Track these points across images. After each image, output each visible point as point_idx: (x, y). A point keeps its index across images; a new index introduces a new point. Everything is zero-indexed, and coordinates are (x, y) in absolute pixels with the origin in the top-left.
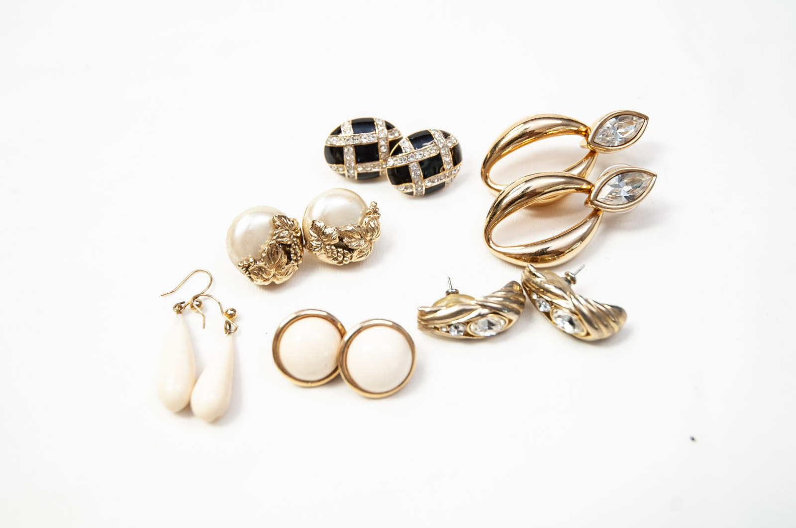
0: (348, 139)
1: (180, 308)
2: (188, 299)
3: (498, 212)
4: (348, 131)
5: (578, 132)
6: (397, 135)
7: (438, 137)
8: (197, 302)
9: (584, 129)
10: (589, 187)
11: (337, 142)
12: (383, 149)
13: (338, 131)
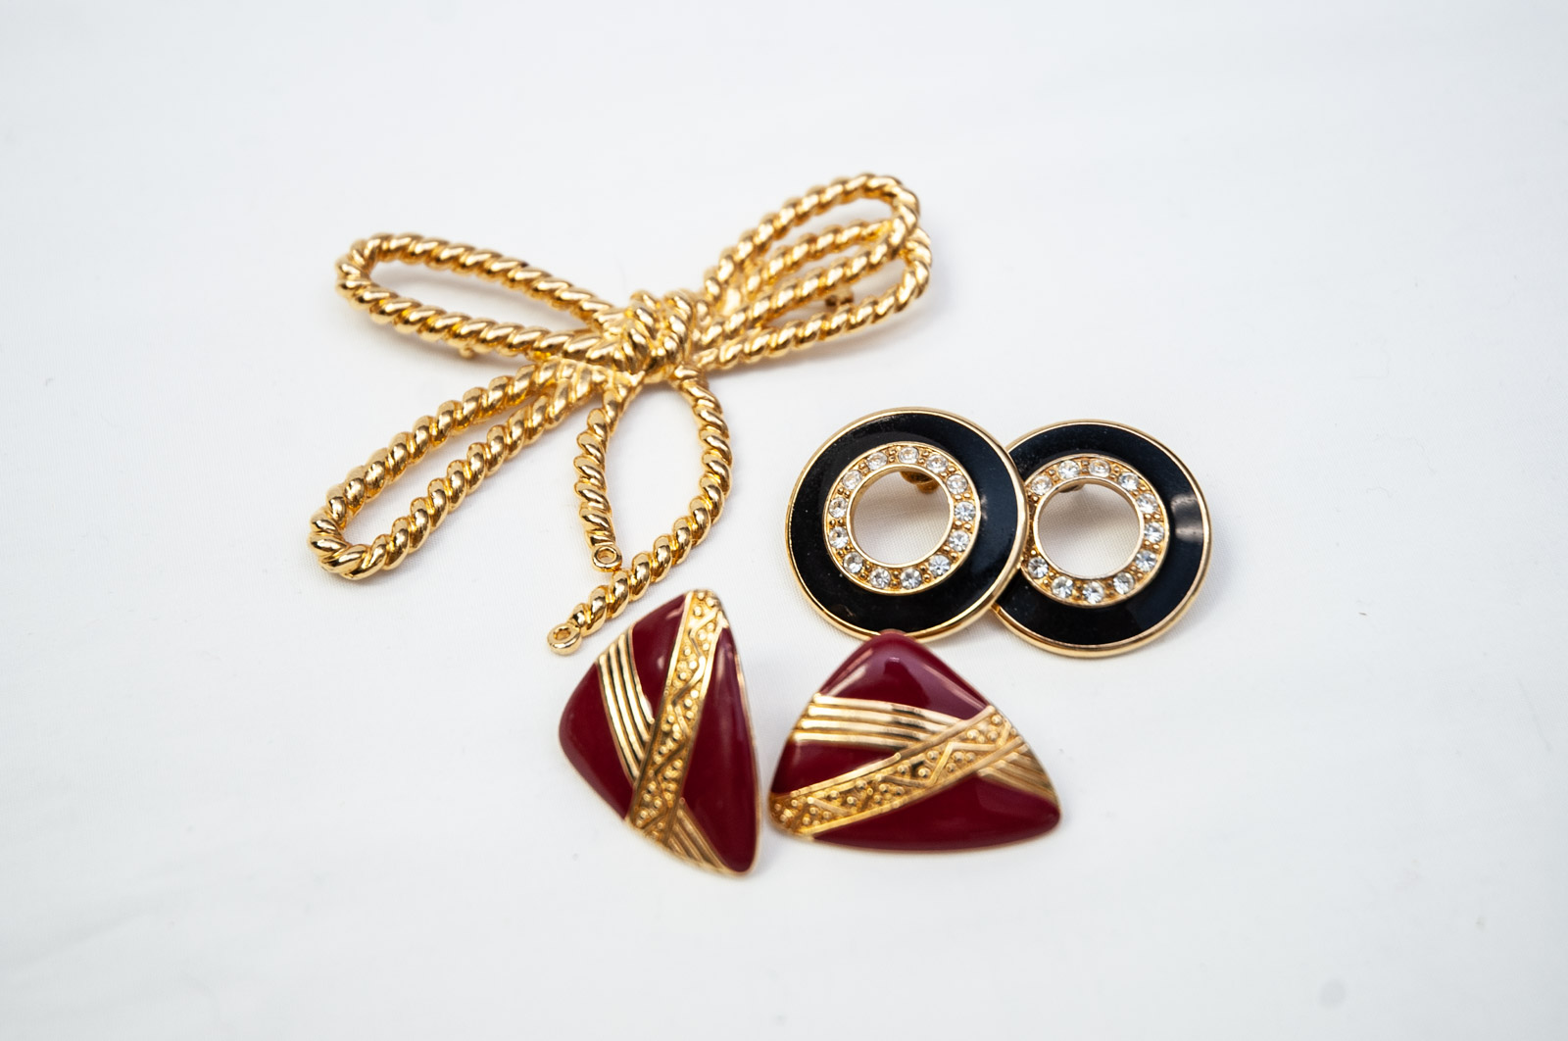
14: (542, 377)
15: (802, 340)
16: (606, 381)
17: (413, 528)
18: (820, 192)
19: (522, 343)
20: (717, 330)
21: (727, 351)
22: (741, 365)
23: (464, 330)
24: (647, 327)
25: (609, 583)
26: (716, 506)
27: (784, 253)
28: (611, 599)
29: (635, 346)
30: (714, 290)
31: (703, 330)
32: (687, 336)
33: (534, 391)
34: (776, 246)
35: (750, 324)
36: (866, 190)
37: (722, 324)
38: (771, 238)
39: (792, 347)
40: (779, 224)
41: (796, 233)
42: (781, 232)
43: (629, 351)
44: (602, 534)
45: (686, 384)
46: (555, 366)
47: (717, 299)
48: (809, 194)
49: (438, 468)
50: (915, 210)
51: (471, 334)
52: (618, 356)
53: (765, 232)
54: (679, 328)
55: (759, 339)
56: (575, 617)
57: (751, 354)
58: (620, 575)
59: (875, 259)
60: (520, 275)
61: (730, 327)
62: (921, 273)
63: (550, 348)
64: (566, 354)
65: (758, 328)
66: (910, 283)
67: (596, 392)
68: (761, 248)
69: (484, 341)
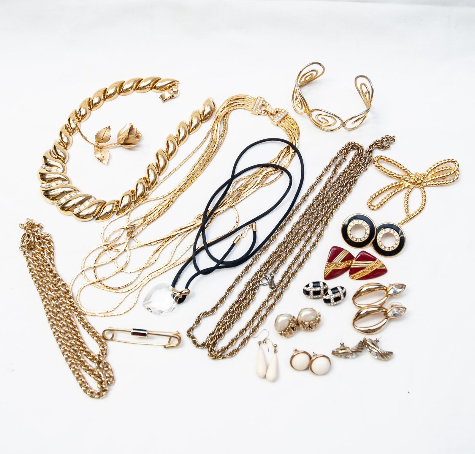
0: (311, 289)
1: (260, 343)
2: (262, 340)
3: (358, 316)
4: (311, 285)
5: (384, 289)
6: (326, 286)
7: (340, 289)
8: (265, 341)
9: (385, 288)
10: (386, 310)
11: (307, 289)
12: (322, 292)
13: (307, 286)
14: (401, 183)
15: (439, 184)
16: (410, 185)
17: (381, 204)
18: (445, 160)
19: (399, 178)
20: (427, 180)
21: (428, 184)
22: (429, 185)
23: (391, 174)
24: (417, 178)
25: (407, 217)
26: (423, 208)
27: (439, 169)
28: (407, 220)
29: (415, 181)
30: (427, 173)
31: (425, 180)
32: (423, 180)
33: (400, 185)
34: (437, 168)
35: (432, 180)
36: (452, 161)
37: (428, 179)
38: (437, 166)
39: (437, 185)
40: (435, 166)
41: (441, 166)
42: (439, 166)
43: (414, 181)
44: (407, 210)
45: (421, 188)
46: (403, 181)
47: (428, 175)
48: (440, 162)
49: (385, 195)
50: (458, 165)
51: (392, 175)
52: (412, 182)
53: (436, 165)
54: (422, 179)
55: (432, 183)
56: (402, 222)
57: (431, 185)
58: (409, 216)
59: (451, 173)
60: (400, 166)
61: (429, 180)
62: (458, 176)
63: (403, 179)
64: (405, 180)
65: (433, 181)
66: (456, 178)
67: (408, 187)
68: (435, 168)
69: (394, 176)
